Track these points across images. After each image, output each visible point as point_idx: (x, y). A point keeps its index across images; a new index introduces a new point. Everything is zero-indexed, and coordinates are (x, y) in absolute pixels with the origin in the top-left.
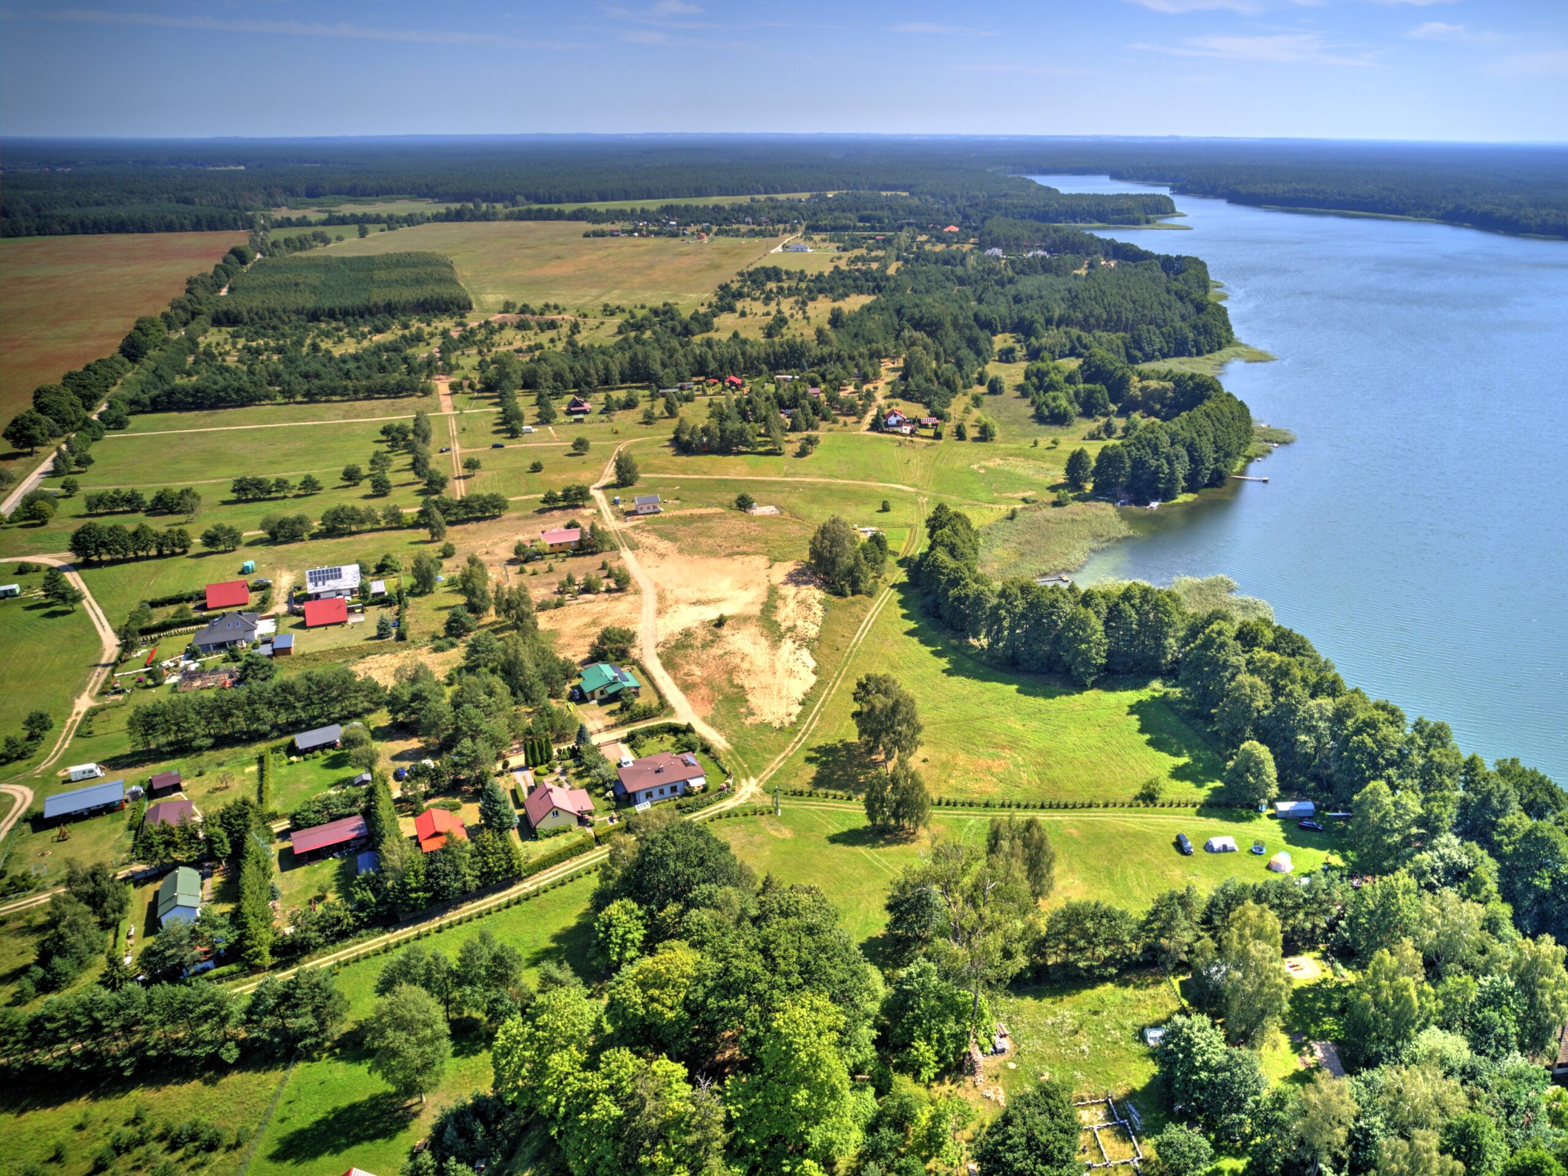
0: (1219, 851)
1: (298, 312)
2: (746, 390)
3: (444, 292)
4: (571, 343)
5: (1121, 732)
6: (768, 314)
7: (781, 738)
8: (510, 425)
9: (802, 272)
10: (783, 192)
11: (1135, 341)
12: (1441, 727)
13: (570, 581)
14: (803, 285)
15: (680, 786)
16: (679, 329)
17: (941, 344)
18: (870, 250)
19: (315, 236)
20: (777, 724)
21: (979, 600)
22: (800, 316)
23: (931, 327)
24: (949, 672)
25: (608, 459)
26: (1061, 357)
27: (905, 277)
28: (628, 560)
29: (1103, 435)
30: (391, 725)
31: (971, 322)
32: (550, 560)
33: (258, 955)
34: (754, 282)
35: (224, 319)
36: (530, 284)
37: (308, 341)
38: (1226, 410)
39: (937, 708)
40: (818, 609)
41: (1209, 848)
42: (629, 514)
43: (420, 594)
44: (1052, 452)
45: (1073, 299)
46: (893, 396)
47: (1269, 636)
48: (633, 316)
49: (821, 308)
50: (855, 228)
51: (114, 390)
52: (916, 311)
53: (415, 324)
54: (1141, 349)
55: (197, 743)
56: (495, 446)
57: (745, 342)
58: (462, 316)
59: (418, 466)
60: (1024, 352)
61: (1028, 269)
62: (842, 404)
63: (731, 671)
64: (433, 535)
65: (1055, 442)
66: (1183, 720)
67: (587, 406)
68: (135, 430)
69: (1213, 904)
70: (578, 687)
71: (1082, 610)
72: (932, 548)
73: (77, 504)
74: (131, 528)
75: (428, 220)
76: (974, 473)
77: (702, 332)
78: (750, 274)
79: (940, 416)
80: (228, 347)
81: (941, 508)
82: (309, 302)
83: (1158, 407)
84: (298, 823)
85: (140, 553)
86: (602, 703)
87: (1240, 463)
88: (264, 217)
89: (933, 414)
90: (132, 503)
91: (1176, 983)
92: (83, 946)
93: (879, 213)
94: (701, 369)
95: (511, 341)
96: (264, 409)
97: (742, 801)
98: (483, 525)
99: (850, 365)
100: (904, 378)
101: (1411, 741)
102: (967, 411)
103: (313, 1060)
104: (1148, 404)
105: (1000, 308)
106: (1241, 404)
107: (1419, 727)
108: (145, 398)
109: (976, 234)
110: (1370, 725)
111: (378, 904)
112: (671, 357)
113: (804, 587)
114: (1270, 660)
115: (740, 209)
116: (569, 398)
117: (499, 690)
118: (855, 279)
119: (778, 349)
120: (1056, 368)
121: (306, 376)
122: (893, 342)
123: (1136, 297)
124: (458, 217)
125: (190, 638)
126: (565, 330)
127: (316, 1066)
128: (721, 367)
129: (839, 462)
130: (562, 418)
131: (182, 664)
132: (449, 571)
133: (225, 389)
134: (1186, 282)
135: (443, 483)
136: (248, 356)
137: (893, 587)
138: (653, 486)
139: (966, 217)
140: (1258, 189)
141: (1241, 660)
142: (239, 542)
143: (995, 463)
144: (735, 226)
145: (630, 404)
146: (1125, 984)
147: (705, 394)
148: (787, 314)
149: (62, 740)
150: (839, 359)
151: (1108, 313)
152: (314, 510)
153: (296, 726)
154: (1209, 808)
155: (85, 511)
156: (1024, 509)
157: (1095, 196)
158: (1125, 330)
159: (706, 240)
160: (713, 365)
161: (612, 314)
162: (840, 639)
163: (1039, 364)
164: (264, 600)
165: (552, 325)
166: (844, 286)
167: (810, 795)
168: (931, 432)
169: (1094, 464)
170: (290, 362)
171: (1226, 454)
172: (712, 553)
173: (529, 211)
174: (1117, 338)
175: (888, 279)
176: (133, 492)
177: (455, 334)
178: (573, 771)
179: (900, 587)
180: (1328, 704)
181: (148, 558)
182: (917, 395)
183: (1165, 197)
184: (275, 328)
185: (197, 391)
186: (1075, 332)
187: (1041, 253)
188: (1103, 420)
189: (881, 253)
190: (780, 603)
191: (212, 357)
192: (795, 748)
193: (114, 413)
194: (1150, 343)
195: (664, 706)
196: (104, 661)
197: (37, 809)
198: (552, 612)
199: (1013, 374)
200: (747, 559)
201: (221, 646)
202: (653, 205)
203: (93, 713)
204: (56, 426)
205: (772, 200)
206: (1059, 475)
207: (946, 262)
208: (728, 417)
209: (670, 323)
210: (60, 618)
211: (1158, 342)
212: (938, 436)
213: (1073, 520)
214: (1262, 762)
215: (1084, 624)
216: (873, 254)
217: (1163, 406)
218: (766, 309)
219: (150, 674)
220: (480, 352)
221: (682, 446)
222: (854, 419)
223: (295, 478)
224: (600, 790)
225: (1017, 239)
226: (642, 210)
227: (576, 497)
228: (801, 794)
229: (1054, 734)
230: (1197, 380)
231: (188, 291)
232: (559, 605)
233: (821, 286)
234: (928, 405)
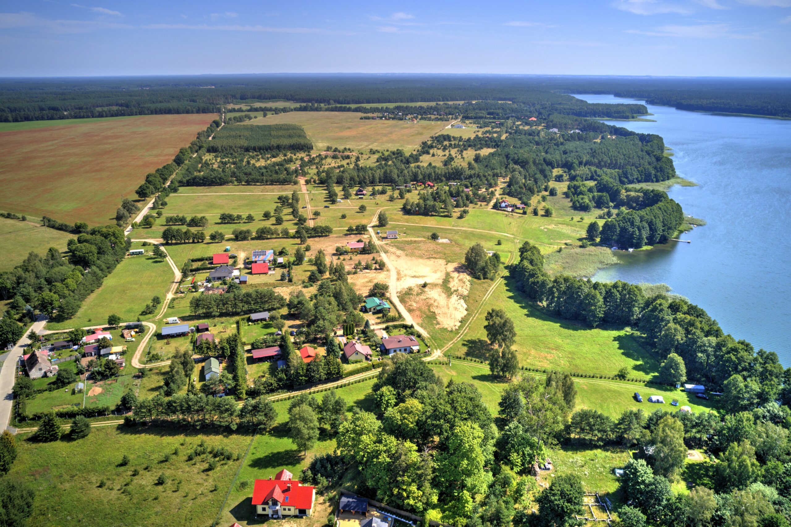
0: (655, 402)
1: (241, 148)
2: (435, 188)
3: (302, 141)
4: (357, 165)
5: (609, 348)
6: (445, 155)
7: (452, 335)
8: (332, 198)
9: (461, 137)
10: (451, 101)
11: (624, 174)
12: (772, 354)
13: (360, 263)
14: (461, 143)
15: (408, 349)
16: (404, 161)
17: (527, 171)
18: (493, 128)
19: (246, 116)
20: (449, 329)
21: (543, 284)
22: (460, 157)
23: (523, 164)
24: (527, 315)
25: (374, 215)
26: (586, 180)
27: (510, 141)
28: (384, 257)
29: (606, 217)
30: (288, 314)
31: (542, 162)
32: (350, 255)
33: (241, 393)
34: (438, 141)
35: (212, 150)
36: (337, 139)
37: (245, 160)
38: (670, 207)
39: (522, 330)
40: (468, 283)
41: (650, 400)
42: (384, 238)
43: (298, 264)
44: (580, 223)
45: (593, 153)
46: (503, 194)
47: (685, 308)
48: (383, 155)
49: (470, 154)
50: (486, 118)
51: (173, 176)
52: (516, 156)
53: (289, 155)
54: (627, 178)
55: (213, 314)
56: (326, 207)
57: (435, 167)
58: (309, 152)
59: (294, 213)
60: (568, 177)
61: (572, 138)
62: (480, 197)
63: (429, 306)
64: (302, 241)
65: (581, 219)
66: (640, 345)
67: (364, 192)
68: (181, 193)
69: (651, 419)
70: (365, 306)
71: (593, 291)
72: (521, 261)
73: (162, 220)
74: (184, 230)
75: (292, 110)
76: (541, 230)
77: (415, 162)
78: (436, 138)
79: (526, 204)
80: (214, 161)
81: (526, 243)
82: (246, 144)
83: (634, 205)
84: (254, 347)
85: (187, 241)
86: (374, 313)
87: (676, 233)
88: (225, 108)
89: (523, 203)
90: (182, 221)
91: (631, 453)
92: (179, 382)
93: (498, 111)
94: (415, 178)
95: (330, 163)
96: (230, 187)
97: (435, 358)
98: (322, 239)
99: (484, 179)
100: (509, 186)
101: (756, 359)
102: (539, 202)
103: (263, 435)
104: (629, 203)
105: (556, 156)
106: (678, 204)
107: (761, 353)
108: (185, 180)
109: (545, 121)
110: (734, 350)
111: (287, 380)
112: (401, 173)
113: (462, 274)
114: (685, 318)
115: (431, 108)
116: (357, 188)
117: (333, 303)
118: (486, 141)
119: (451, 171)
120: (583, 185)
121: (246, 174)
122: (504, 169)
123: (625, 153)
124: (305, 109)
125: (208, 275)
126: (353, 159)
127: (264, 437)
128: (424, 178)
129: (478, 222)
130: (354, 197)
131: (205, 284)
132: (309, 256)
133: (215, 178)
134: (652, 146)
135: (305, 220)
136: (222, 165)
137: (502, 277)
138: (394, 227)
139: (540, 114)
140: (693, 102)
141: (671, 318)
142: (223, 239)
143: (551, 227)
144: (429, 116)
145: (383, 192)
146: (607, 450)
147: (416, 189)
148: (454, 156)
149: (163, 309)
150: (479, 176)
151: (611, 160)
152: (253, 228)
153: (250, 311)
154: (651, 384)
155: (165, 223)
156: (565, 248)
157: (606, 105)
158: (619, 168)
159: (415, 122)
160: (420, 177)
161: (374, 153)
162: (478, 297)
163: (576, 183)
164: (235, 262)
165: (348, 157)
166: (481, 144)
167: (464, 359)
168: (521, 211)
169: (601, 229)
170: (238, 168)
171: (669, 228)
172: (421, 257)
173: (336, 107)
174: (615, 172)
175: (502, 141)
176: (183, 217)
177: (306, 159)
178: (363, 339)
179: (505, 278)
180: (713, 340)
181: (189, 243)
182: (515, 194)
183: (643, 106)
184: (231, 154)
185: (204, 178)
186: (593, 168)
187: (577, 131)
188: (606, 210)
189: (498, 130)
190: (451, 280)
191: (208, 165)
192: (458, 339)
193: (173, 185)
194: (632, 175)
195: (400, 317)
196: (176, 281)
197: (159, 332)
198: (352, 276)
199: (562, 187)
200: (436, 260)
201: (219, 278)
202: (391, 106)
203: (173, 300)
204: (154, 190)
205: (446, 104)
206: (584, 234)
207: (530, 135)
208: (428, 199)
209: (400, 158)
210: (159, 264)
211: (636, 175)
212: (525, 213)
213: (589, 254)
214: (678, 364)
215: (594, 297)
216: (494, 130)
217: (637, 204)
218: (444, 153)
219: (193, 287)
220: (317, 168)
221: (406, 211)
222: (485, 203)
223: (245, 215)
224: (374, 348)
225: (565, 124)
226: (387, 108)
227: (361, 230)
228: (460, 358)
229: (577, 346)
230: (655, 192)
231: (198, 138)
232: (355, 273)
233: (469, 144)
234: (520, 199)
